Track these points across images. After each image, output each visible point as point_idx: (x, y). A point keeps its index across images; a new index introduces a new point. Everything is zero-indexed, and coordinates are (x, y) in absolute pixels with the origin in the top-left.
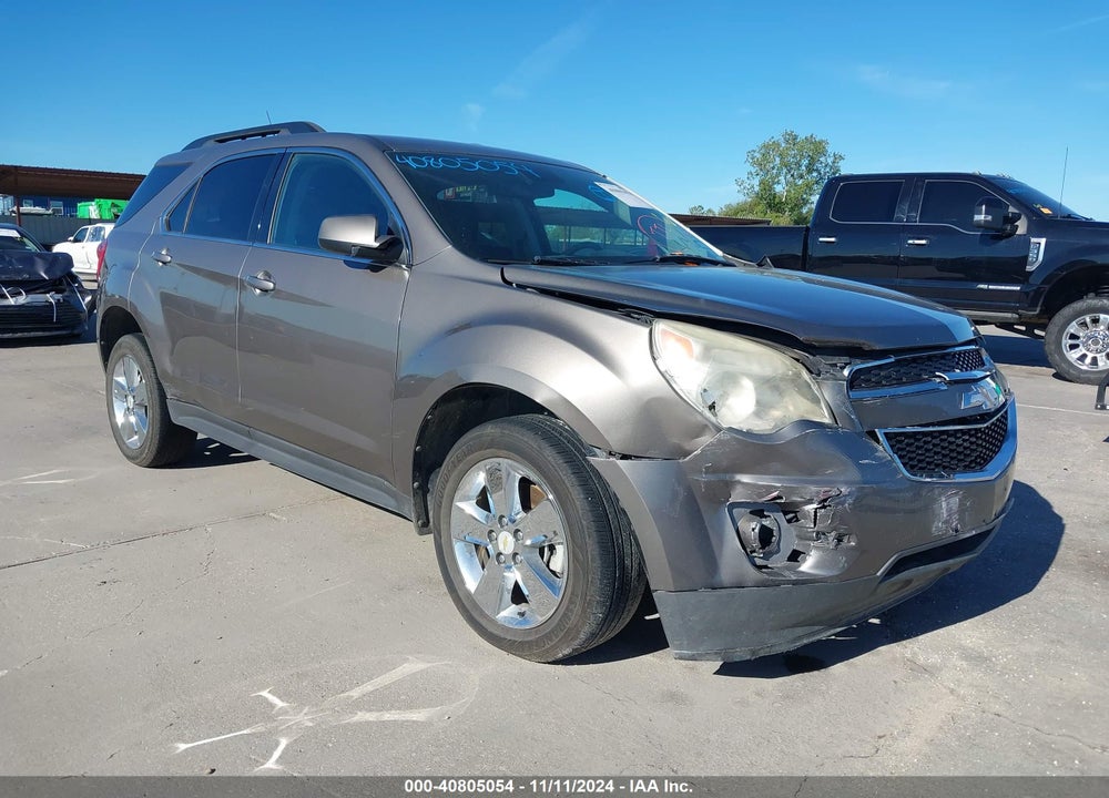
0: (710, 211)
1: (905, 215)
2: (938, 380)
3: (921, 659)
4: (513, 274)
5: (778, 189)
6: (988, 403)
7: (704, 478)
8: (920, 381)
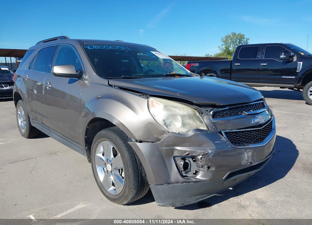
0: (211, 55)
1: (260, 56)
2: (244, 114)
3: (243, 203)
4: (112, 82)
5: (230, 49)
6: (261, 121)
7: (164, 148)
8: (238, 114)
